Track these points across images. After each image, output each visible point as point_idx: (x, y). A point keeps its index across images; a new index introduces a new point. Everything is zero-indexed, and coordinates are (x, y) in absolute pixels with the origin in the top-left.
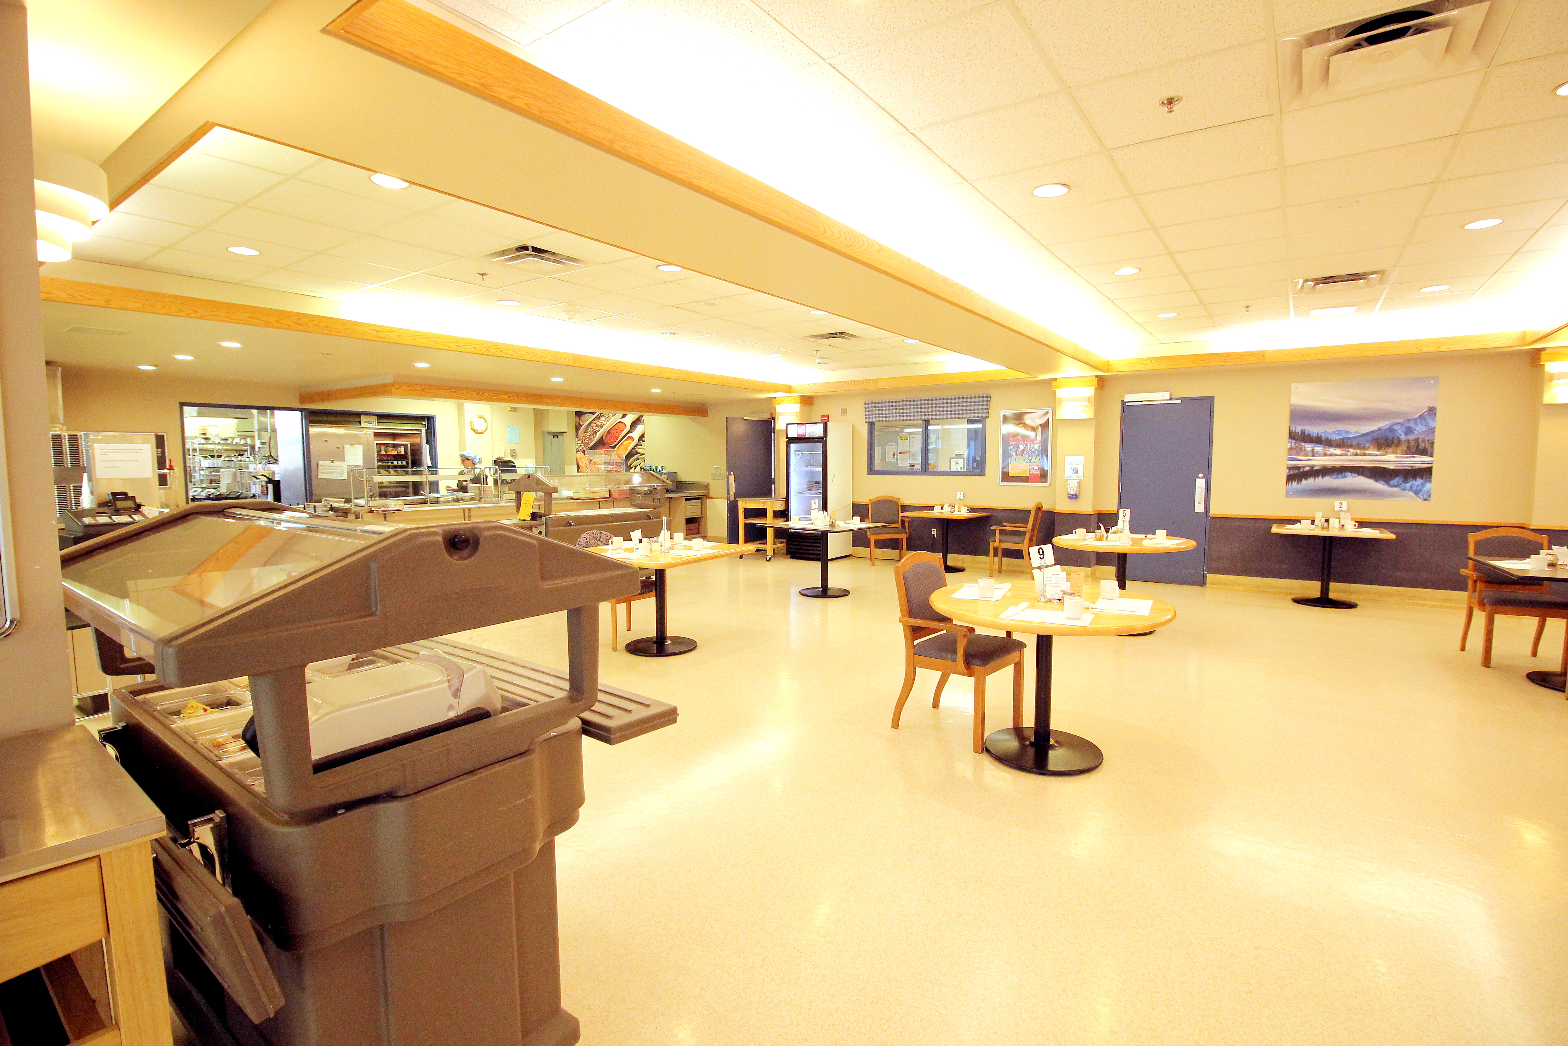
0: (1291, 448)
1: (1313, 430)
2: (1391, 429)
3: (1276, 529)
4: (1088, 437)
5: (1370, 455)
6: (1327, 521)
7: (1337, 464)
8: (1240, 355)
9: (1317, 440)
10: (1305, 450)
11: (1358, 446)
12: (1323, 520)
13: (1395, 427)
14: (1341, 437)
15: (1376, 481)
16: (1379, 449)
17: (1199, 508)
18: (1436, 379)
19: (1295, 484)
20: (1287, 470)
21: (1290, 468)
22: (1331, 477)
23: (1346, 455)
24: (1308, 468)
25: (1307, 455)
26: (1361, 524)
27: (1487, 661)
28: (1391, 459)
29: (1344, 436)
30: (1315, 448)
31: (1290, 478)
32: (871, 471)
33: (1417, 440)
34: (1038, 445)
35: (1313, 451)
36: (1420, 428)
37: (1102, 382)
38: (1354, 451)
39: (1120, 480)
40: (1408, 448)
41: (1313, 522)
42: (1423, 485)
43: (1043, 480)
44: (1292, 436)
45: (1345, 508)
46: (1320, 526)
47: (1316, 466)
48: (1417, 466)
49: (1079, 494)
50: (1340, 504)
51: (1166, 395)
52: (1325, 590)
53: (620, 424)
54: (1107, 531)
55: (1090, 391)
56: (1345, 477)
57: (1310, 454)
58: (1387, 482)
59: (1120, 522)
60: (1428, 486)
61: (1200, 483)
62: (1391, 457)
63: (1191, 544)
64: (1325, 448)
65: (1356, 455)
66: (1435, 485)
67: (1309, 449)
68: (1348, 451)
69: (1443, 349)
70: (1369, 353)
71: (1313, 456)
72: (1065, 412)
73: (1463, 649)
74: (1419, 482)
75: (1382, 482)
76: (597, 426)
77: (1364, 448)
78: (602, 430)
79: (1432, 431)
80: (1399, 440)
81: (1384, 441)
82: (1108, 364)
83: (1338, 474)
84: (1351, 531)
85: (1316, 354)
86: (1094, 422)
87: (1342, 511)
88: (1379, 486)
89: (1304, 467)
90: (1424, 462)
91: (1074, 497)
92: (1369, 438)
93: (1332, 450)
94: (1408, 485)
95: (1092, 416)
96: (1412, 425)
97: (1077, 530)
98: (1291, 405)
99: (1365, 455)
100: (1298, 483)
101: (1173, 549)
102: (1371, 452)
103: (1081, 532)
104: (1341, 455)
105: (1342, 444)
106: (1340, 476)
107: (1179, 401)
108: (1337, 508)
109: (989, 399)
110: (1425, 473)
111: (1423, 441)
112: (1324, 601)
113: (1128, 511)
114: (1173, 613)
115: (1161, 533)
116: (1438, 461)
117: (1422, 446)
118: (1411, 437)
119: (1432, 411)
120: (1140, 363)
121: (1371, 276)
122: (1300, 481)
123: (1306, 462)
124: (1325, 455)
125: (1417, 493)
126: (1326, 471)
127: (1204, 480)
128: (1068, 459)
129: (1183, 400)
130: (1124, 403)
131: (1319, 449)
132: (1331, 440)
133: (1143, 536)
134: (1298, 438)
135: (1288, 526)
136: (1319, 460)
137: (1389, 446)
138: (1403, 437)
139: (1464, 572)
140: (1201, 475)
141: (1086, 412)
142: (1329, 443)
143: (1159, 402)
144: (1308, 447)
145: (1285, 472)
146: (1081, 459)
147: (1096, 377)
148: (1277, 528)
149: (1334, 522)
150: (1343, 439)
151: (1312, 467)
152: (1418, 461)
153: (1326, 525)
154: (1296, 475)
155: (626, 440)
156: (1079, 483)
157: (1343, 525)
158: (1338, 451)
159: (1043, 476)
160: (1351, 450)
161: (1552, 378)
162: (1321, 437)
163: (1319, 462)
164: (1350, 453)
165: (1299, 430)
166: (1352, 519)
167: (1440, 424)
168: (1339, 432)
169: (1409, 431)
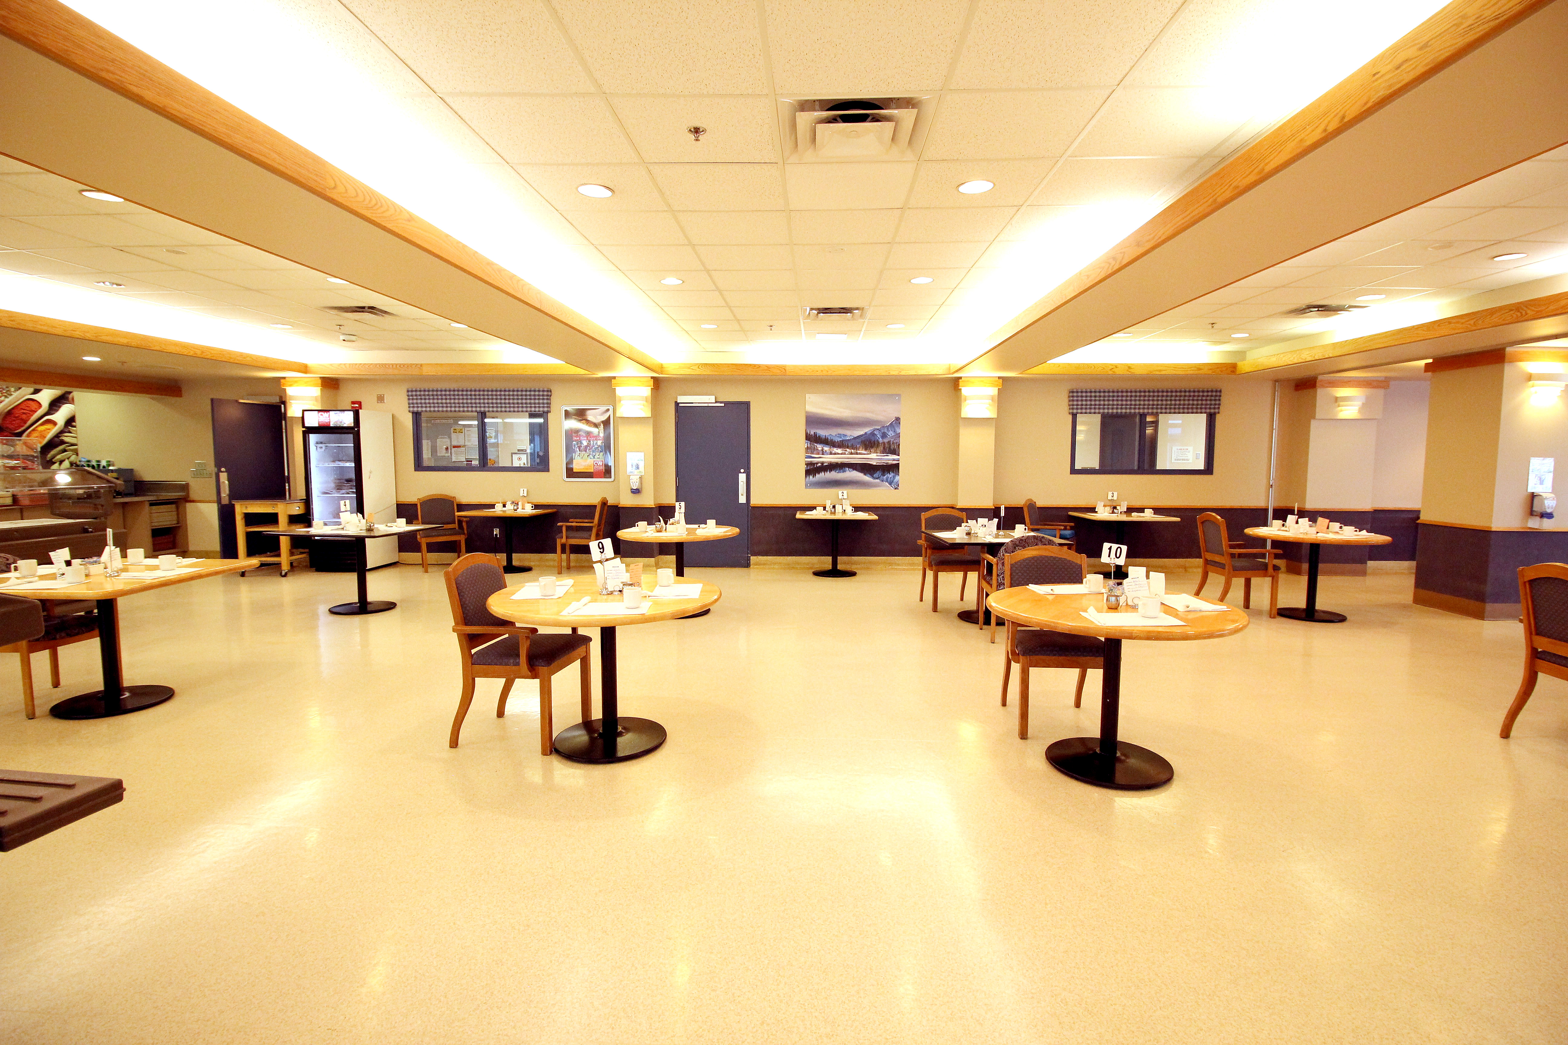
0: (807, 448)
1: (823, 433)
2: (873, 434)
3: (799, 516)
4: (646, 434)
5: (860, 454)
6: (834, 507)
7: (839, 461)
8: (768, 368)
9: (826, 442)
10: (817, 449)
11: (853, 447)
12: (831, 507)
13: (875, 433)
14: (841, 439)
15: (865, 474)
16: (866, 449)
17: (742, 499)
18: (899, 395)
19: (811, 477)
20: (806, 466)
21: (807, 464)
22: (835, 472)
23: (845, 454)
24: (820, 464)
25: (818, 454)
26: (857, 509)
27: (935, 609)
28: (874, 458)
29: (843, 438)
30: (824, 448)
31: (808, 473)
32: (419, 466)
33: (889, 442)
34: (601, 441)
35: (822, 450)
36: (891, 433)
37: (657, 383)
38: (850, 451)
39: (677, 475)
40: (884, 448)
41: (825, 509)
42: (894, 477)
43: (608, 475)
44: (808, 437)
45: (845, 497)
46: (829, 511)
47: (825, 463)
48: (890, 462)
49: (641, 489)
50: (842, 493)
51: (712, 399)
52: (835, 563)
53: (31, 402)
54: (666, 523)
55: (647, 391)
56: (844, 471)
57: (821, 453)
58: (872, 475)
59: (677, 514)
60: (897, 478)
61: (742, 477)
62: (873, 456)
63: (736, 531)
64: (830, 448)
65: (851, 454)
66: (902, 477)
67: (820, 449)
68: (846, 451)
69: (903, 373)
70: (857, 373)
71: (823, 454)
72: (624, 410)
73: (921, 600)
74: (891, 475)
75: (868, 475)
77: (857, 449)
79: (898, 436)
80: (878, 443)
81: (869, 443)
82: (662, 367)
83: (840, 470)
84: (850, 515)
85: (822, 371)
86: (652, 420)
87: (844, 499)
88: (867, 478)
89: (817, 463)
90: (894, 460)
91: (636, 492)
92: (859, 440)
93: (835, 450)
94: (885, 477)
95: (649, 415)
96: (886, 431)
97: (639, 523)
98: (806, 412)
99: (857, 454)
100: (813, 477)
101: (721, 536)
102: (861, 452)
103: (642, 524)
104: (841, 454)
105: (842, 445)
106: (841, 471)
107: (723, 405)
108: (840, 497)
109: (549, 393)
110: (894, 468)
111: (893, 443)
112: (834, 573)
113: (683, 504)
114: (718, 593)
115: (711, 523)
116: (904, 459)
117: (892, 447)
118: (886, 440)
119: (898, 420)
120: (689, 368)
121: (855, 311)
122: (814, 475)
123: (818, 459)
124: (831, 454)
125: (890, 484)
126: (832, 467)
127: (744, 475)
128: (630, 455)
129: (726, 403)
130: (677, 404)
131: (826, 449)
132: (835, 442)
133: (696, 526)
134: (813, 439)
135: (808, 513)
136: (827, 458)
137: (872, 447)
138: (881, 440)
139: (920, 542)
140: (742, 471)
141: (645, 411)
142: (833, 444)
143: (706, 405)
144: (819, 447)
145: (803, 468)
146: (641, 455)
147: (652, 378)
148: (800, 514)
149: (839, 508)
150: (843, 441)
151: (822, 463)
152: (890, 459)
153: (833, 510)
154: (812, 470)
155: (42, 424)
156: (641, 478)
157: (845, 510)
158: (839, 451)
159: (607, 472)
160: (848, 450)
161: (966, 398)
162: (828, 438)
163: (827, 459)
164: (847, 452)
165: (812, 433)
166: (851, 505)
167: (904, 430)
168: (840, 435)
169: (884, 435)
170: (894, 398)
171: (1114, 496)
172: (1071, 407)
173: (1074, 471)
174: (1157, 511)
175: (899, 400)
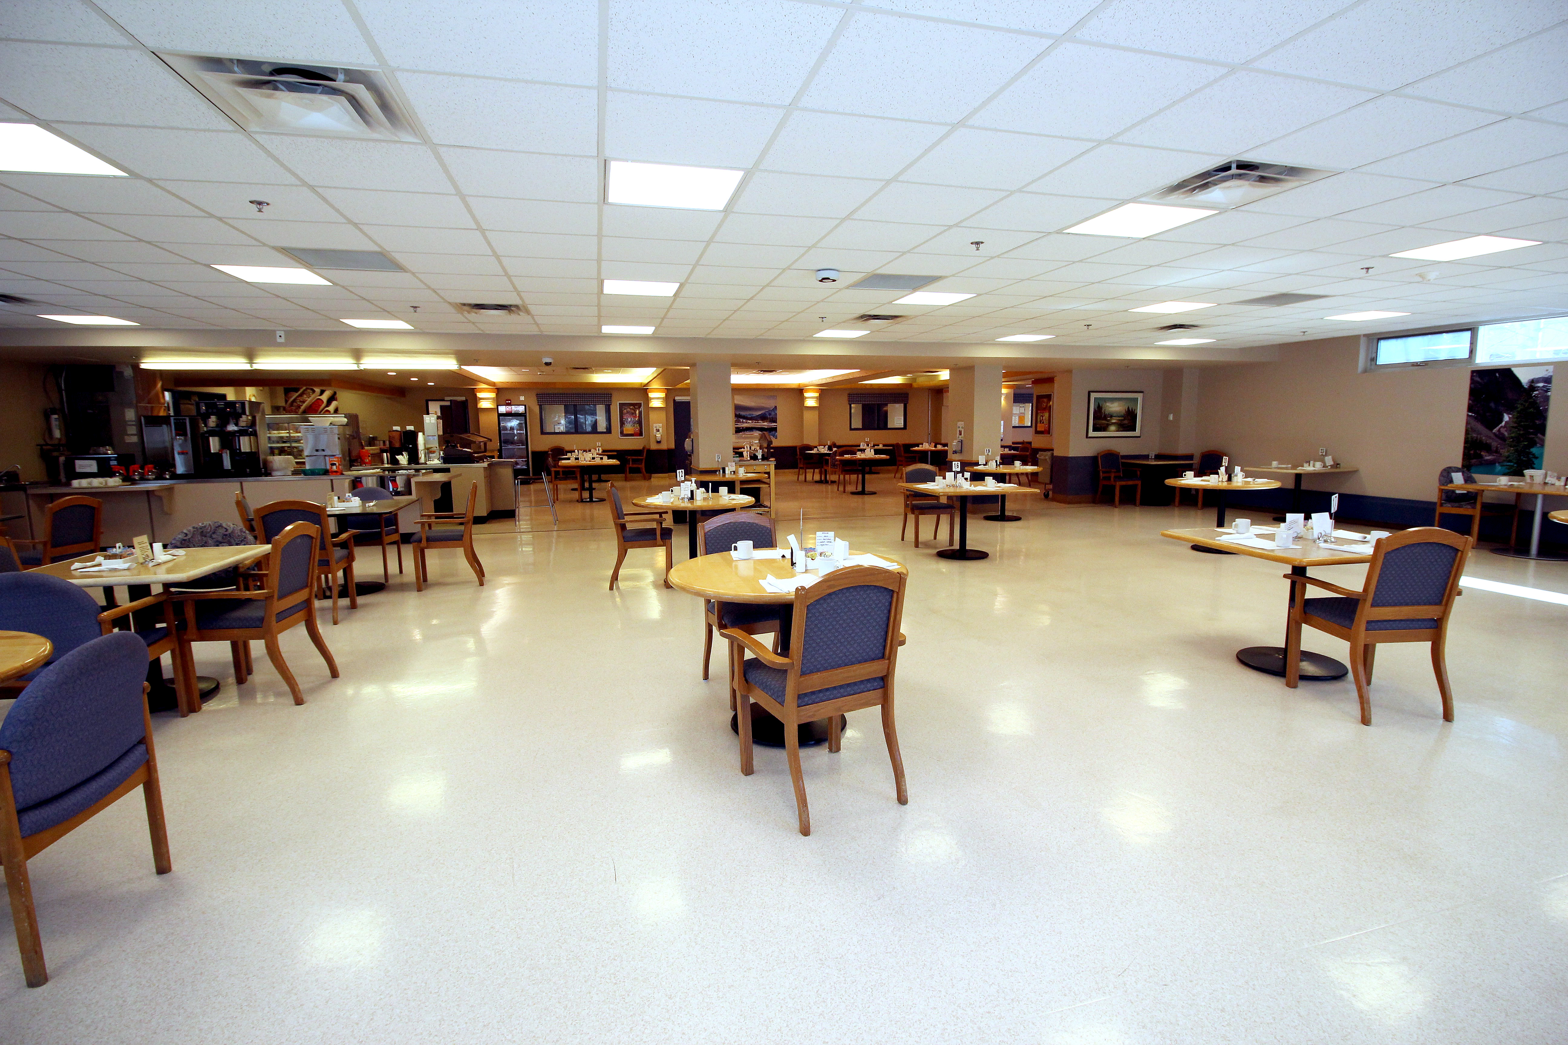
1: (743, 413)
2: (765, 413)
4: (663, 415)
7: (750, 426)
9: (741, 417)
11: (756, 420)
16: (762, 421)
18: (776, 397)
21: (736, 428)
22: (748, 431)
23: (753, 423)
28: (765, 424)
29: (753, 416)
30: (743, 420)
32: (543, 433)
34: (638, 418)
36: (773, 413)
37: (668, 391)
40: (770, 420)
44: (736, 416)
49: (661, 441)
53: (320, 401)
55: (664, 395)
57: (741, 423)
62: (766, 424)
65: (756, 423)
72: (652, 403)
74: (774, 432)
76: (300, 402)
77: (758, 420)
78: (305, 405)
79: (776, 415)
81: (763, 418)
86: (665, 409)
89: (740, 428)
90: (775, 425)
91: (659, 442)
92: (758, 417)
93: (749, 421)
95: (664, 406)
98: (735, 404)
102: (760, 422)
104: (751, 423)
105: (751, 419)
109: (611, 395)
110: (775, 429)
111: (774, 418)
116: (779, 425)
117: (774, 420)
118: (771, 417)
119: (776, 407)
123: (740, 425)
124: (746, 423)
126: (747, 429)
128: (654, 425)
130: (674, 400)
132: (749, 418)
134: (738, 417)
137: (765, 420)
138: (768, 417)
141: (662, 404)
142: (747, 419)
144: (741, 420)
145: (734, 430)
146: (661, 426)
147: (666, 389)
151: (743, 427)
152: (773, 425)
154: (738, 430)
156: (658, 436)
159: (642, 434)
160: (754, 421)
161: (806, 398)
162: (744, 416)
163: (745, 425)
165: (737, 413)
167: (778, 412)
168: (750, 415)
169: (770, 414)
170: (774, 397)
171: (867, 440)
172: (849, 401)
173: (851, 429)
174: (884, 445)
175: (776, 399)
